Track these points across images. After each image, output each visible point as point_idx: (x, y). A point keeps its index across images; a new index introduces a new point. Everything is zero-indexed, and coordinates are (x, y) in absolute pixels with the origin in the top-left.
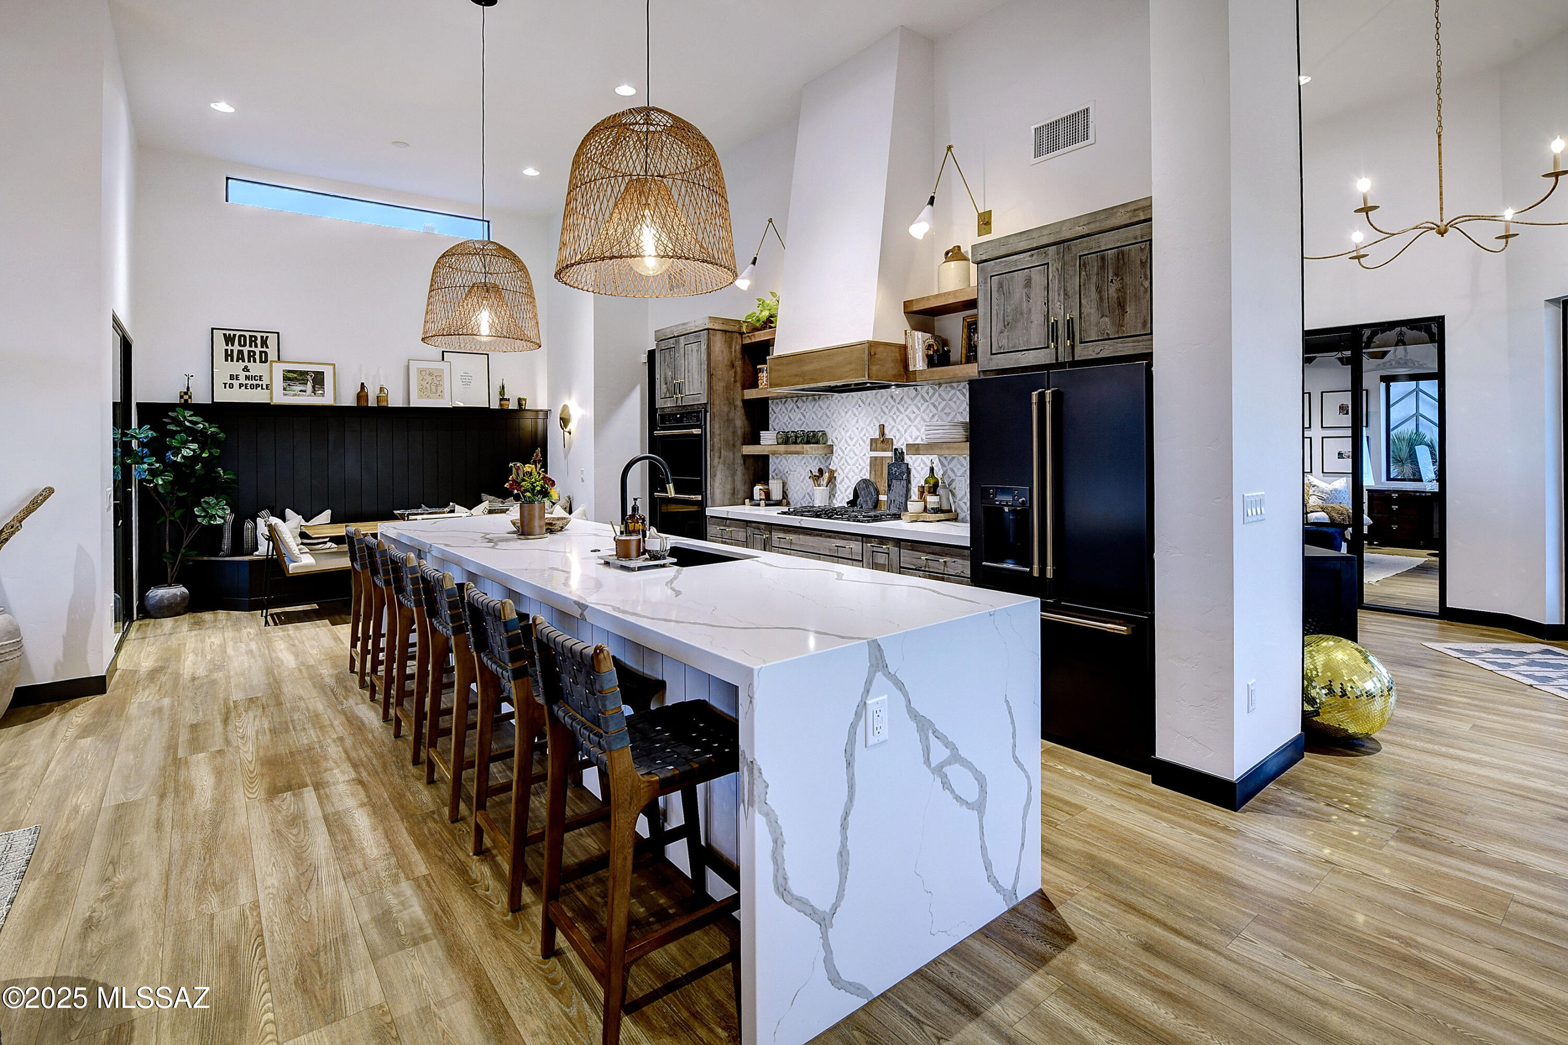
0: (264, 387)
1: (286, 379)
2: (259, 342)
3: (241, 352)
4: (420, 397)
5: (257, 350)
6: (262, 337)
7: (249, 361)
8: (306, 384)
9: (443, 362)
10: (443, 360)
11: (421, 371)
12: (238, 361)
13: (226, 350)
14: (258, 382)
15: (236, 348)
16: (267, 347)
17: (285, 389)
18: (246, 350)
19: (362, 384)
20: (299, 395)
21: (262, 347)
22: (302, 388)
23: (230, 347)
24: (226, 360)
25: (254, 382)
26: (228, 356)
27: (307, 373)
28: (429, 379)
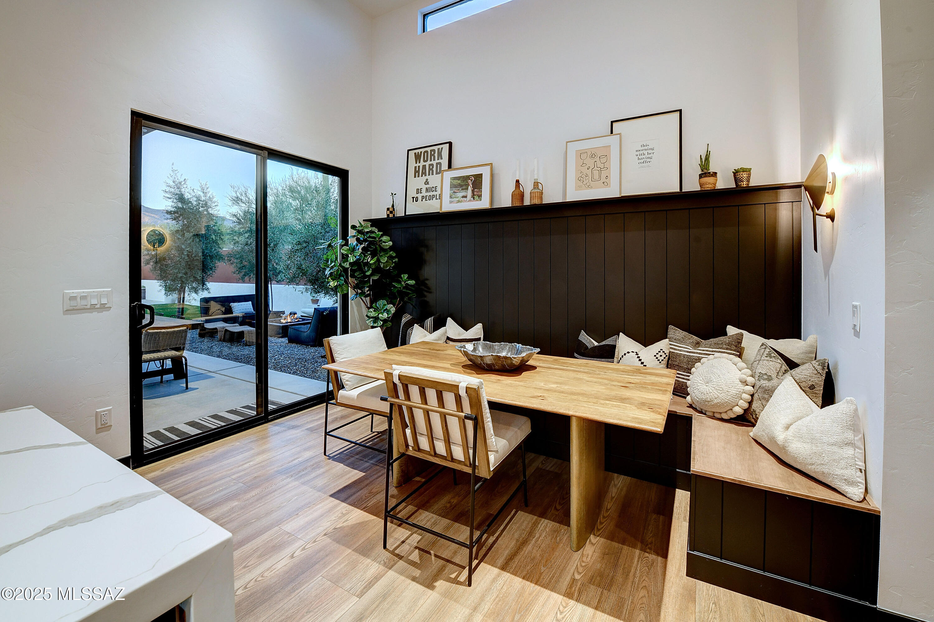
0: (438, 197)
1: (453, 186)
2: (436, 155)
3: (424, 167)
4: (578, 188)
5: (434, 163)
6: (439, 149)
7: (429, 175)
8: (467, 189)
9: (612, 137)
10: (612, 132)
11: (580, 154)
12: (422, 176)
13: (416, 167)
14: (434, 193)
15: (422, 163)
16: (442, 159)
17: (451, 197)
18: (427, 164)
19: (518, 181)
20: (461, 202)
21: (438, 159)
22: (463, 194)
23: (418, 164)
24: (415, 177)
25: (431, 193)
26: (416, 172)
27: (468, 177)
28: (590, 162)
